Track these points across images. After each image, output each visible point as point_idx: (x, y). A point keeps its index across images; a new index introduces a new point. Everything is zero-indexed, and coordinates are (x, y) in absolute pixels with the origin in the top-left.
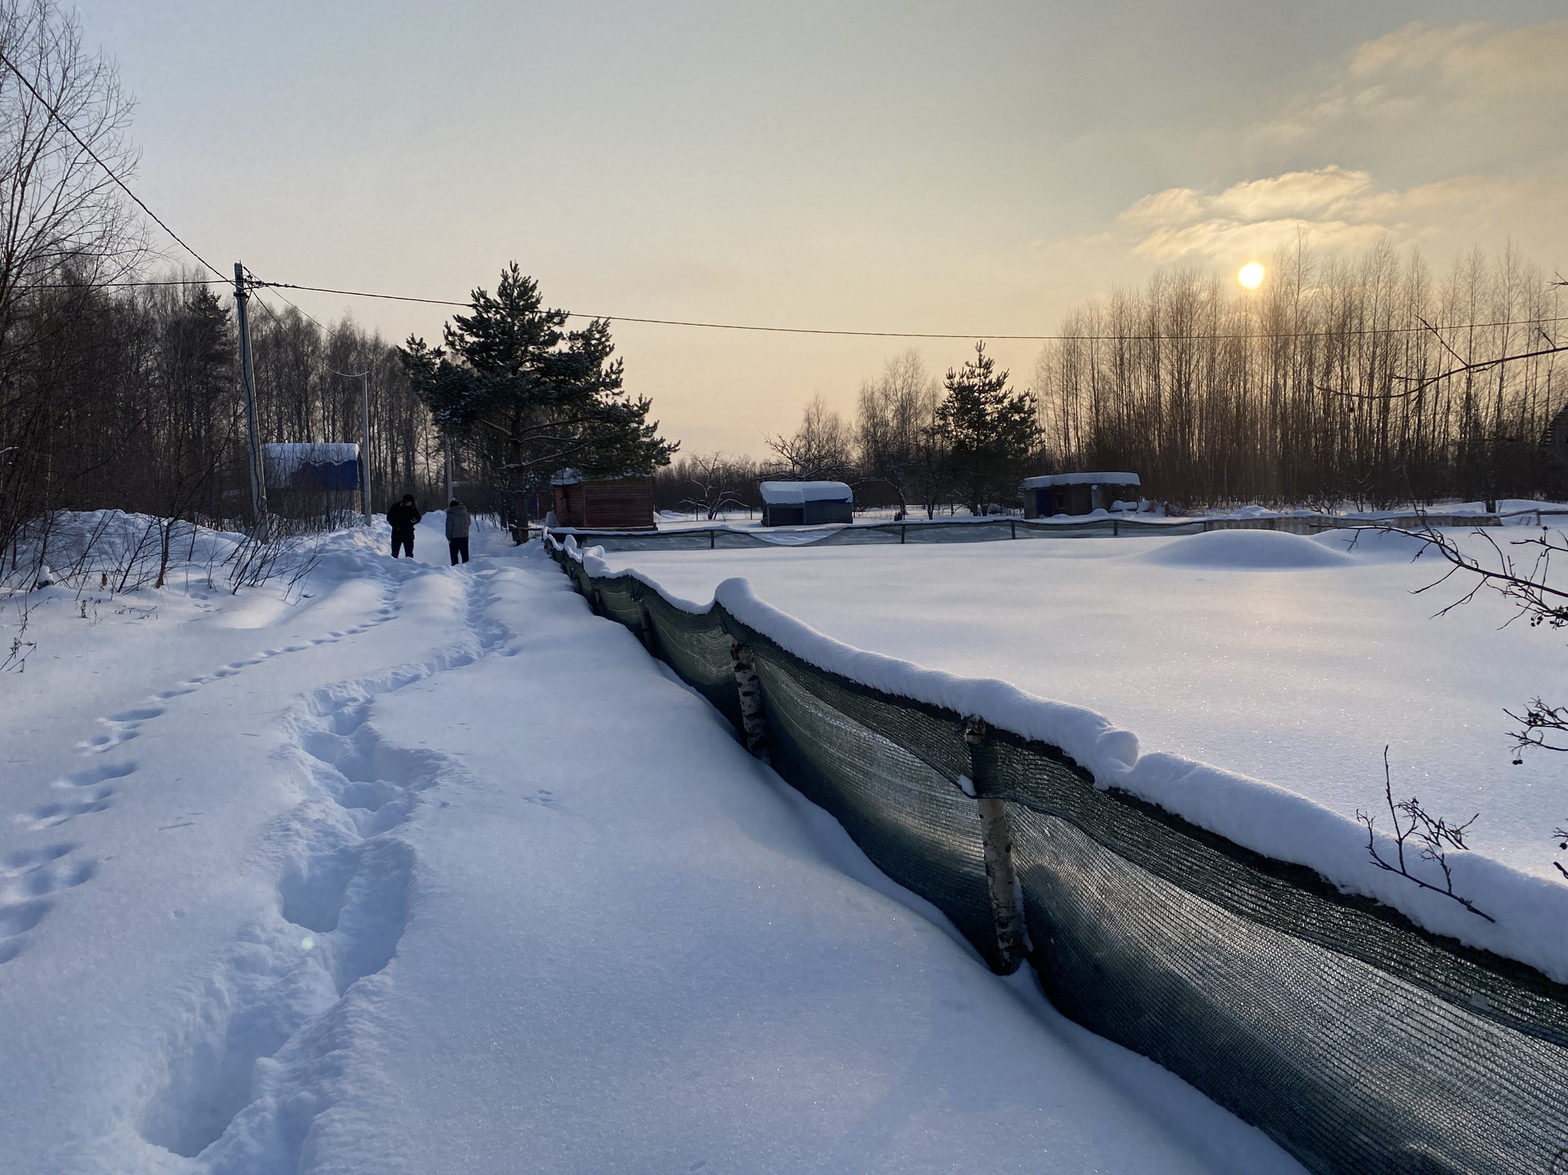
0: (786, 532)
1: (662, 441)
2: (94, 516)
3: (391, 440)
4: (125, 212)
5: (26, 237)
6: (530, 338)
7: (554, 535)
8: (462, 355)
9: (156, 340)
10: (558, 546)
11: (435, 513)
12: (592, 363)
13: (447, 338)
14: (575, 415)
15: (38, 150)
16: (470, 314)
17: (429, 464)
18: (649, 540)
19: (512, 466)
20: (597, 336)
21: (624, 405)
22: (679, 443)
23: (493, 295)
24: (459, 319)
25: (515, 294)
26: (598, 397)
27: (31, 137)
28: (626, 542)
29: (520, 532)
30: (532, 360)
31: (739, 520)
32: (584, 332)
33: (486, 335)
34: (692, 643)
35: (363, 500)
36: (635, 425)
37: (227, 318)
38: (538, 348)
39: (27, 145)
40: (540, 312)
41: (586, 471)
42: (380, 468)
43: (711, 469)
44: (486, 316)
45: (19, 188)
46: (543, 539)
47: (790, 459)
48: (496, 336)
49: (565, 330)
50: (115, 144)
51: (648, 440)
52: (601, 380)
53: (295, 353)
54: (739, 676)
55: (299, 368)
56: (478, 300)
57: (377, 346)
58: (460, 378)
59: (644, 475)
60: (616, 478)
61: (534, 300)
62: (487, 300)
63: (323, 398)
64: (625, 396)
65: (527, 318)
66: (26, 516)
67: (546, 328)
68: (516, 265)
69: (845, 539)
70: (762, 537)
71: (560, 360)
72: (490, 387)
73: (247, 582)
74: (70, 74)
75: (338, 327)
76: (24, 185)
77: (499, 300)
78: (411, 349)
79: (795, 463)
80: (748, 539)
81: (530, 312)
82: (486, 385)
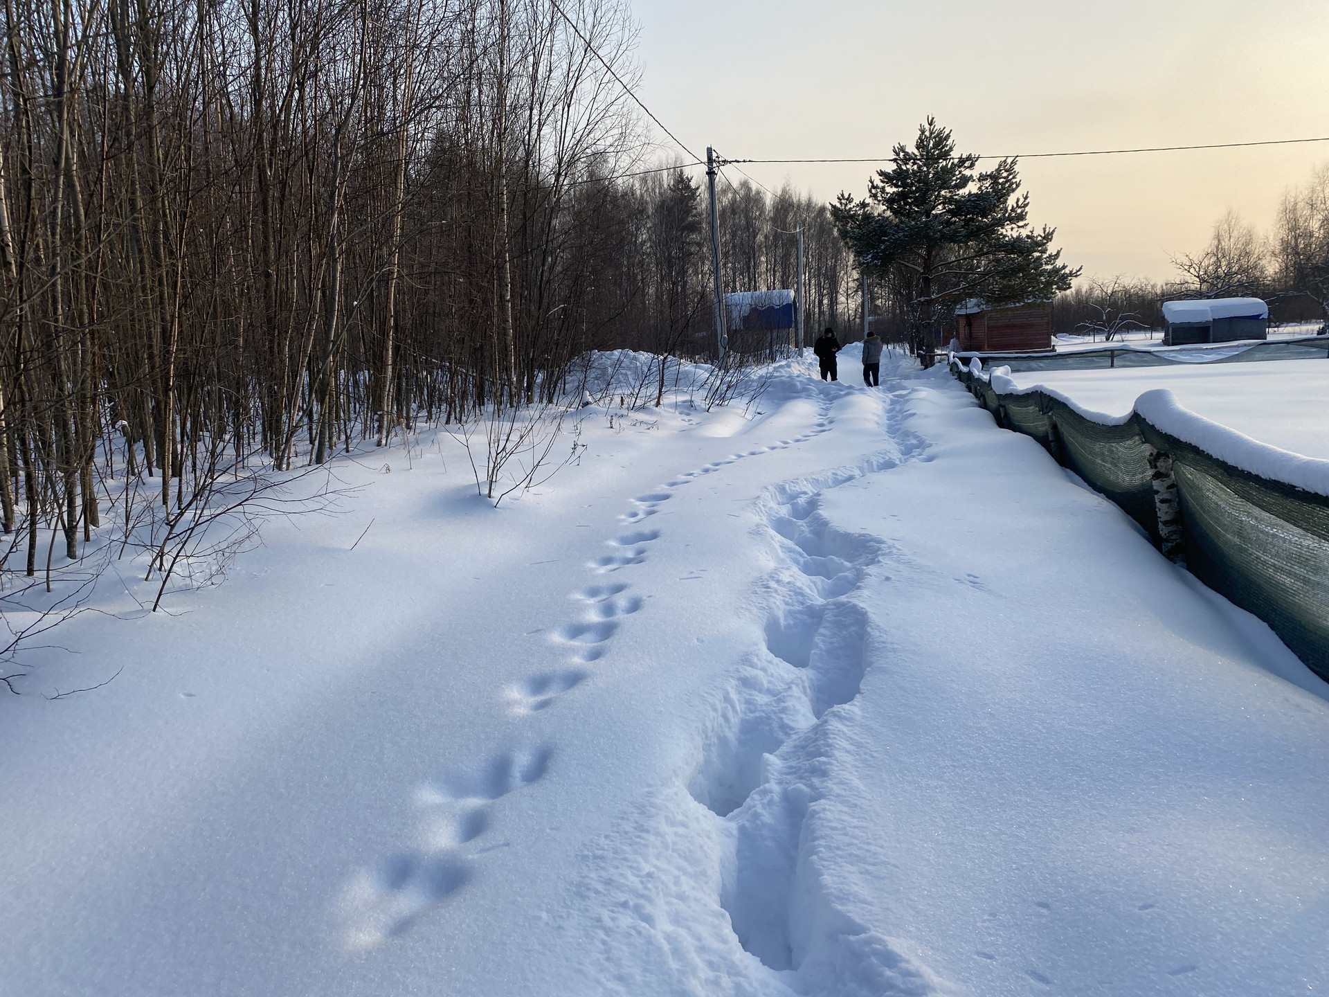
0: (1192, 349)
1: (1064, 267)
2: (613, 354)
3: (819, 285)
4: (634, 116)
5: (571, 146)
6: (943, 184)
7: (960, 359)
8: (883, 205)
9: (648, 217)
10: (964, 369)
11: (854, 344)
12: (998, 200)
13: (870, 191)
14: (981, 249)
15: (578, 78)
16: (890, 168)
17: (848, 304)
18: (1047, 361)
19: (922, 299)
20: (1005, 174)
21: (1028, 237)
22: (1081, 268)
23: (911, 149)
24: (882, 173)
25: (931, 145)
26: (1004, 231)
27: (573, 69)
28: (1024, 364)
29: (928, 358)
30: (944, 203)
31: (1138, 340)
32: (992, 172)
33: (904, 185)
34: (1103, 453)
35: (797, 335)
36: (1038, 254)
37: (698, 194)
38: (950, 192)
39: (571, 75)
40: (953, 158)
41: (988, 300)
42: (809, 309)
43: (1109, 292)
44: (904, 168)
45: (566, 109)
46: (949, 363)
47: (1198, 277)
48: (912, 184)
49: (975, 173)
50: (627, 63)
51: (1049, 267)
52: (1007, 215)
53: (746, 217)
54: (1156, 484)
55: (748, 230)
56: (898, 154)
57: (809, 204)
58: (881, 225)
59: (1045, 300)
60: (1018, 305)
61: (947, 149)
62: (906, 154)
63: (767, 254)
64: (1029, 228)
65: (941, 165)
66: (572, 354)
67: (957, 173)
68: (933, 118)
69: (1258, 355)
70: (1165, 355)
71: (969, 200)
72: (906, 231)
73: (717, 402)
74: (598, 14)
75: (779, 193)
76: (569, 107)
77: (916, 152)
78: (841, 204)
79: (1202, 281)
80: (1149, 357)
81: (944, 160)
82: (903, 229)
